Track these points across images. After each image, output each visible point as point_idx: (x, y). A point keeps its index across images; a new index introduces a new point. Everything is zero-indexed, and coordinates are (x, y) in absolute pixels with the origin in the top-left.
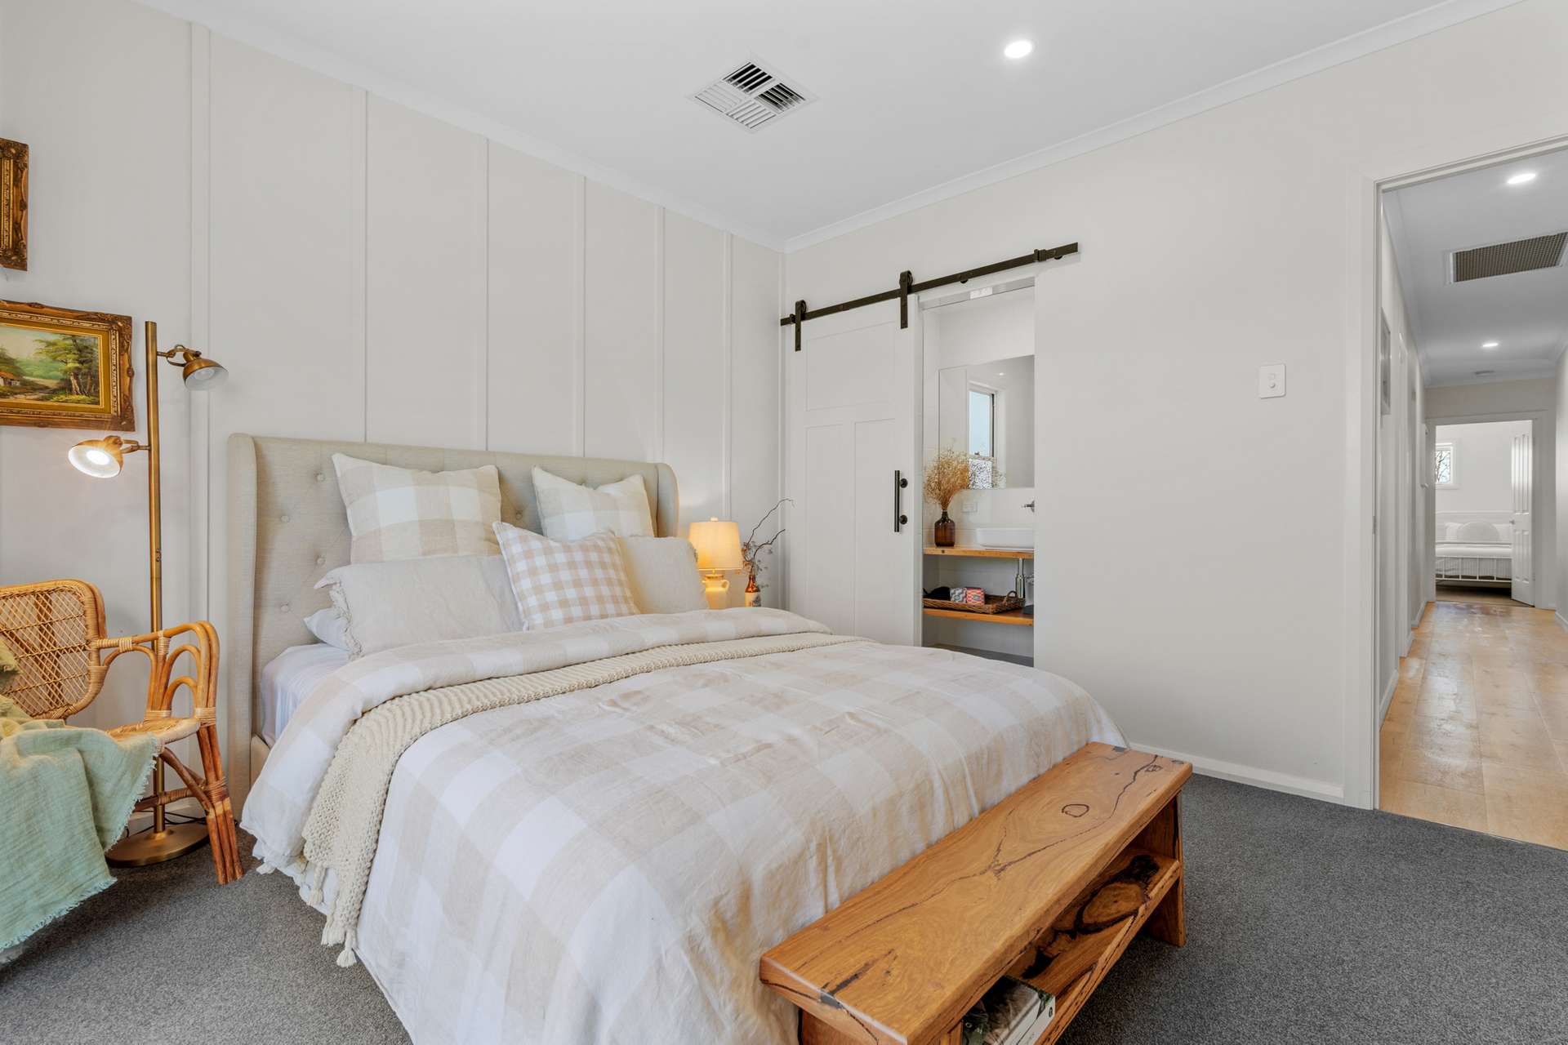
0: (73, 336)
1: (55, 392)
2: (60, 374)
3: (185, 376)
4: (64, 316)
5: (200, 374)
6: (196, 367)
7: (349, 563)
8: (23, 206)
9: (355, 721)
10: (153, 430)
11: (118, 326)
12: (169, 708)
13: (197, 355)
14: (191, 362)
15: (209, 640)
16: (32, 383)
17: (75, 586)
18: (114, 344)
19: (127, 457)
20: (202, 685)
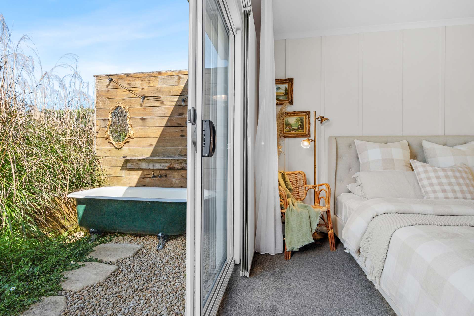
0: (300, 117)
1: (297, 130)
2: (298, 126)
3: (321, 123)
4: (298, 113)
5: (324, 122)
6: (324, 120)
7: (360, 171)
8: (292, 91)
9: (374, 218)
10: (315, 137)
11: (307, 113)
12: (319, 203)
13: (323, 117)
14: (322, 119)
15: (329, 188)
16: (293, 128)
17: (302, 173)
18: (307, 118)
19: (311, 143)
20: (327, 199)
